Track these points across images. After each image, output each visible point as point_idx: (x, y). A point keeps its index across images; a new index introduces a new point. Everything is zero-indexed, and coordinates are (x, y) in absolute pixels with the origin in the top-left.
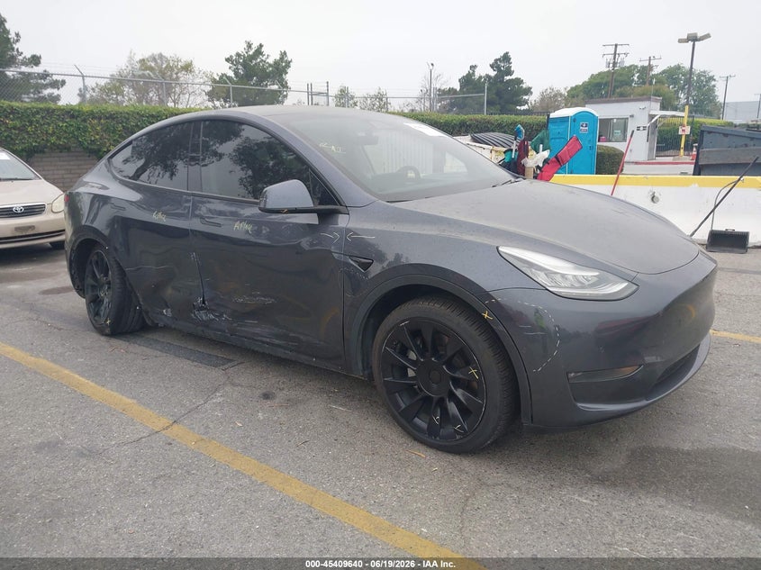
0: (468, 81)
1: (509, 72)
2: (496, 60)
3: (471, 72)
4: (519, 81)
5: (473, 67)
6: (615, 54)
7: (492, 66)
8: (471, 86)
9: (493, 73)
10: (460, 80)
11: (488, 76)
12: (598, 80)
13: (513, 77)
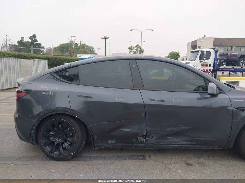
0: (21, 42)
1: (36, 41)
2: (31, 36)
3: (22, 39)
4: (40, 44)
5: (23, 38)
6: (72, 39)
7: (29, 38)
8: (23, 45)
9: (30, 41)
10: (17, 42)
11: (28, 41)
12: (63, 46)
13: (38, 43)
